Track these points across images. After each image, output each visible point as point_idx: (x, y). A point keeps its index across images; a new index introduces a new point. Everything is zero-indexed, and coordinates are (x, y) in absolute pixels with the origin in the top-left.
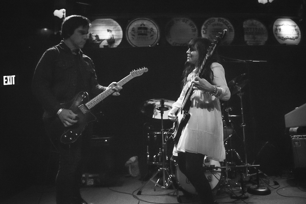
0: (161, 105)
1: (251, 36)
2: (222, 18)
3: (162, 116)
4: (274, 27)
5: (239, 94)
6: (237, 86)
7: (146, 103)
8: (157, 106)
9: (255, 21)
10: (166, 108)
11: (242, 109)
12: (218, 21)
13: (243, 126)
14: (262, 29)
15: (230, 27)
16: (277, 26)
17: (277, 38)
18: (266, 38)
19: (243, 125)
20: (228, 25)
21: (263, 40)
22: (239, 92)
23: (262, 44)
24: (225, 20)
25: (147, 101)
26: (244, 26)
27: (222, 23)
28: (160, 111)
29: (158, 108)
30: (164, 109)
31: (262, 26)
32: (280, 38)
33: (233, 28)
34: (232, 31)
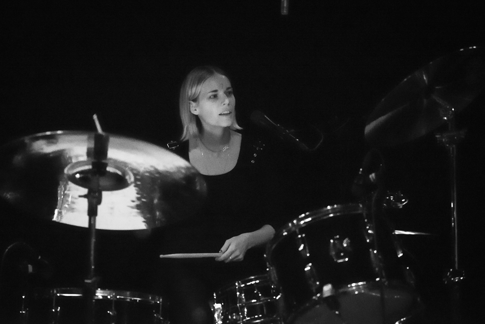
0: (93, 164)
3: (92, 212)
5: (442, 138)
6: (440, 101)
7: (24, 147)
8: (73, 167)
10: (116, 175)
13: (454, 282)
19: (454, 274)
22: (443, 127)
25: (27, 140)
28: (84, 191)
29: (78, 176)
30: (103, 182)
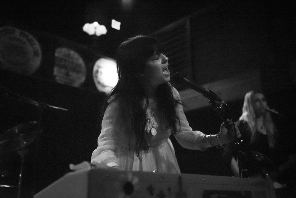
1: (63, 71)
2: (26, 33)
4: (95, 68)
9: (72, 52)
11: (20, 175)
12: (20, 35)
14: (80, 65)
15: (36, 50)
16: (99, 67)
17: (96, 82)
18: (82, 79)
20: (34, 46)
21: (79, 80)
23: (77, 84)
24: (31, 37)
26: (56, 55)
27: (25, 39)
31: (81, 61)
32: (99, 83)
33: (40, 52)
34: (38, 56)
